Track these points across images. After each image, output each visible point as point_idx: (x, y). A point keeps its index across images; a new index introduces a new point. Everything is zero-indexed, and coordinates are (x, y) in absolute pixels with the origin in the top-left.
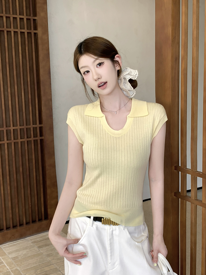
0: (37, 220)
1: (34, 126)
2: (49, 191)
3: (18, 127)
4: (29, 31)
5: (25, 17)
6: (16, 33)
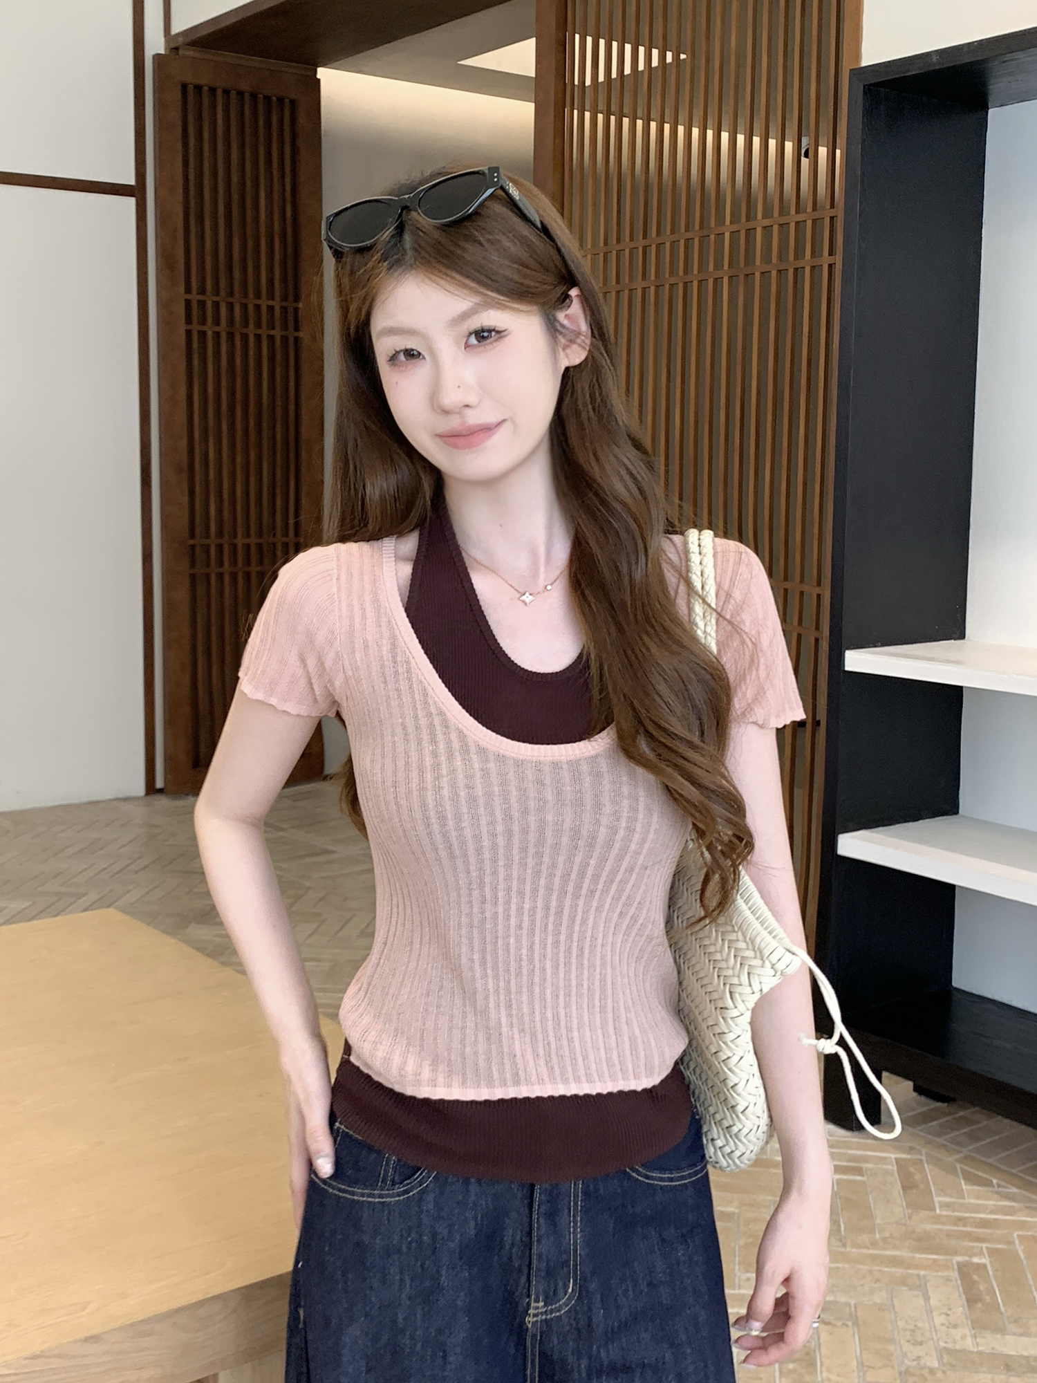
1: (285, 539)
4: (284, 333)
5: (277, 304)
6: (258, 337)
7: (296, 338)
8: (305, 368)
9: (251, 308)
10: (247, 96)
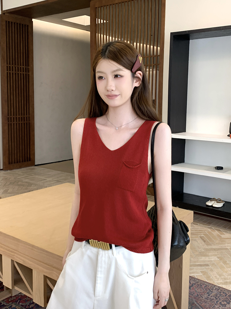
0: (26, 160)
2: (31, 147)
3: (20, 116)
4: (26, 73)
5: (24, 67)
6: (21, 74)
7: (28, 74)
8: (30, 80)
9: (19, 68)
10: (19, 24)
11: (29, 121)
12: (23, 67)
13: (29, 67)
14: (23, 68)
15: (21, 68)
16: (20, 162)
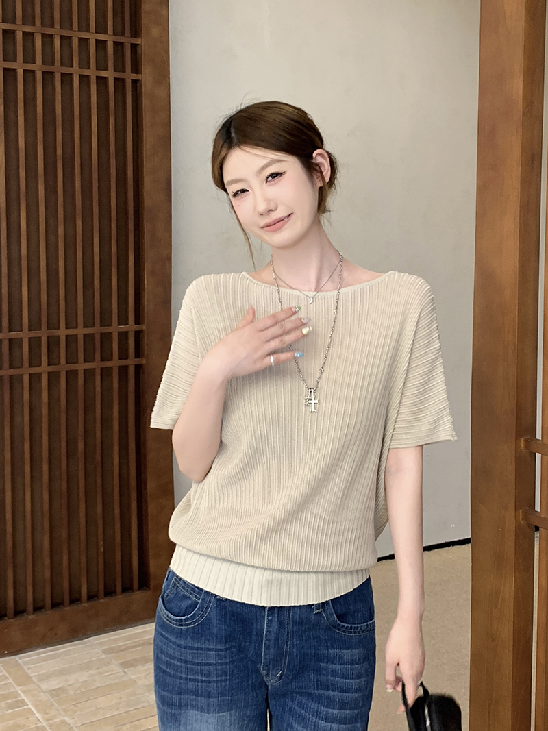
0: (119, 588)
1: (123, 328)
3: (80, 331)
4: (118, 75)
5: (110, 39)
6: (84, 79)
7: (135, 82)
8: (147, 118)
9: (75, 42)
11: (138, 354)
12: (101, 37)
13: (138, 41)
14: (101, 44)
15: (84, 42)
16: (75, 600)
